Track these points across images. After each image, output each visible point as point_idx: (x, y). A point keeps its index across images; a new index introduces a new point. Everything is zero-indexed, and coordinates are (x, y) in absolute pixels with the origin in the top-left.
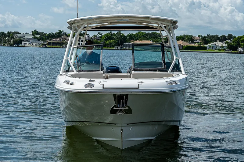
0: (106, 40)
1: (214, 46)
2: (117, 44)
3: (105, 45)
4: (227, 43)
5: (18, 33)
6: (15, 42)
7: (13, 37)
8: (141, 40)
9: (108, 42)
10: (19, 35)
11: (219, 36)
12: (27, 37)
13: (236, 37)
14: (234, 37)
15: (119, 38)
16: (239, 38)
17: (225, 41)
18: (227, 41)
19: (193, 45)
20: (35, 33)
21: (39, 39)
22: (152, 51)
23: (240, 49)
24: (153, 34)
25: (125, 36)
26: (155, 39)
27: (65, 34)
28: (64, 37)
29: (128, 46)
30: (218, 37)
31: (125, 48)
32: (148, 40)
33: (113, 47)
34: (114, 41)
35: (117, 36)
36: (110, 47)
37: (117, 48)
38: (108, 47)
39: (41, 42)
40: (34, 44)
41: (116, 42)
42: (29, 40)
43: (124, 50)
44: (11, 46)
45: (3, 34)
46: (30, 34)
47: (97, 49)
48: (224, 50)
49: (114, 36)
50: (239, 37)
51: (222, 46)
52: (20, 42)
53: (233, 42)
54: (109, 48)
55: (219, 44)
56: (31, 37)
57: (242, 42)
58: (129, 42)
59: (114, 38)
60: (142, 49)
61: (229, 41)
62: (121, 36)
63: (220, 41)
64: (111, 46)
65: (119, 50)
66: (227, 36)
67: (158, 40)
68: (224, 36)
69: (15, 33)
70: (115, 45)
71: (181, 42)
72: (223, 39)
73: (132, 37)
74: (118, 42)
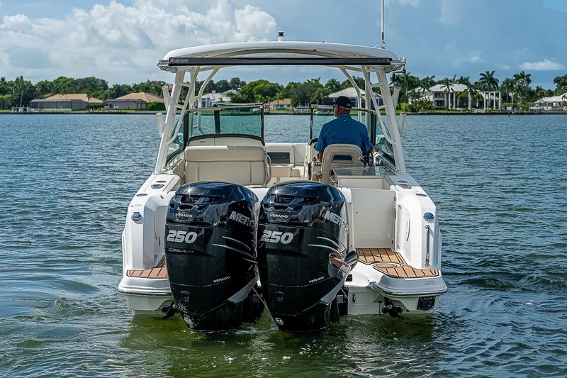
1: (206, 101)
2: (16, 103)
4: (231, 94)
8: (65, 92)
11: (215, 82)
13: (247, 83)
14: (243, 84)
15: (21, 90)
16: (253, 85)
17: (227, 92)
18: (230, 91)
22: (87, 113)
24: (89, 82)
25: (32, 87)
26: (92, 90)
29: (39, 105)
30: (213, 84)
31: (33, 110)
32: (78, 92)
33: (9, 108)
34: (10, 96)
35: (15, 87)
36: (4, 109)
37: (18, 110)
41: (15, 98)
43: (32, 113)
49: (10, 87)
50: (252, 83)
51: (222, 102)
53: (242, 93)
55: (215, 97)
57: (257, 93)
58: (41, 98)
59: (9, 90)
60: (67, 110)
61: (234, 92)
62: (24, 87)
63: (217, 92)
64: (4, 105)
65: (21, 113)
66: (229, 81)
67: (99, 93)
68: (225, 83)
70: (13, 105)
71: (142, 96)
72: (222, 87)
73: (46, 88)
74: (19, 100)
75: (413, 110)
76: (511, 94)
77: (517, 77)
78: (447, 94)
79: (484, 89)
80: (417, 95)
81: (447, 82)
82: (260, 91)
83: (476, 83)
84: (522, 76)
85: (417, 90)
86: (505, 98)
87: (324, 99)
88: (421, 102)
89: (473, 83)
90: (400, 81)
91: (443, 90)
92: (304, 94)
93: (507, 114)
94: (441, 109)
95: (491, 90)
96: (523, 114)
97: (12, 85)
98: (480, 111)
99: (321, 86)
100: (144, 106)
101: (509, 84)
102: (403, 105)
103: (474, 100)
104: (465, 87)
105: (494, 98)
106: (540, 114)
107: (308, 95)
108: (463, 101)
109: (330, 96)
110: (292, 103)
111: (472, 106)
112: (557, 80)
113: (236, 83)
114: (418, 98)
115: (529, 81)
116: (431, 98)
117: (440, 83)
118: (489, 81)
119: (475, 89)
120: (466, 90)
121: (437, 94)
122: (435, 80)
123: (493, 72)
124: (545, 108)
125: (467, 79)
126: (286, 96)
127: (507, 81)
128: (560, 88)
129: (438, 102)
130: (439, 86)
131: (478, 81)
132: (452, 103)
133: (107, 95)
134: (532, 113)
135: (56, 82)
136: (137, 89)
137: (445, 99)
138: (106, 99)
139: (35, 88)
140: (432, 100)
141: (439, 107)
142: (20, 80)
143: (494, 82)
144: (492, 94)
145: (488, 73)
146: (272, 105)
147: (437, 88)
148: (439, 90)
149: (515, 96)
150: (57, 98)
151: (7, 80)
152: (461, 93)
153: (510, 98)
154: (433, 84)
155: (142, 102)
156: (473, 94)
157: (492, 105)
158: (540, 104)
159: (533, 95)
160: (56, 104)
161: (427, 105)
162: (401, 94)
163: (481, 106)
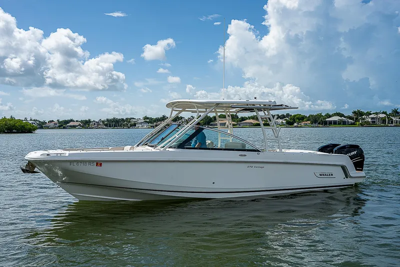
4: (286, 120)
5: (133, 119)
6: (131, 126)
7: (130, 122)
10: (134, 120)
12: (140, 121)
14: (291, 115)
16: (295, 116)
18: (285, 118)
20: (146, 118)
21: (148, 122)
23: (295, 124)
25: (211, 118)
26: (233, 119)
29: (213, 125)
31: (211, 126)
34: (203, 121)
39: (150, 124)
40: (145, 126)
42: (141, 123)
43: (211, 128)
44: (129, 128)
45: (123, 119)
46: (141, 119)
48: (284, 125)
51: (282, 123)
52: (135, 125)
53: (290, 119)
55: (280, 121)
56: (143, 121)
58: (214, 122)
61: (287, 119)
62: (208, 118)
63: (280, 119)
66: (285, 114)
67: (235, 120)
68: (283, 115)
69: (131, 118)
70: (204, 125)
71: (251, 121)
72: (282, 117)
74: (206, 123)
75: (362, 125)
78: (377, 118)
79: (394, 116)
80: (364, 119)
81: (377, 114)
82: (298, 118)
85: (363, 117)
88: (365, 122)
89: (388, 114)
90: (356, 113)
91: (375, 116)
92: (316, 119)
94: (374, 125)
95: (396, 116)
98: (391, 125)
99: (323, 116)
100: (252, 125)
102: (357, 123)
103: (389, 121)
104: (385, 115)
105: (398, 119)
108: (384, 121)
109: (327, 120)
110: (311, 123)
111: (388, 123)
113: (288, 115)
117: (373, 114)
118: (396, 112)
119: (389, 116)
120: (385, 117)
121: (372, 118)
123: (397, 109)
125: (386, 112)
126: (308, 120)
129: (373, 121)
130: (373, 115)
131: (391, 113)
132: (379, 122)
133: (238, 121)
136: (249, 118)
137: (376, 120)
140: (370, 121)
141: (373, 123)
143: (398, 113)
145: (395, 109)
146: (302, 124)
147: (372, 116)
150: (220, 122)
152: (383, 118)
154: (371, 114)
155: (252, 123)
156: (388, 118)
157: (397, 123)
161: (368, 123)
162: (356, 119)
163: (392, 123)
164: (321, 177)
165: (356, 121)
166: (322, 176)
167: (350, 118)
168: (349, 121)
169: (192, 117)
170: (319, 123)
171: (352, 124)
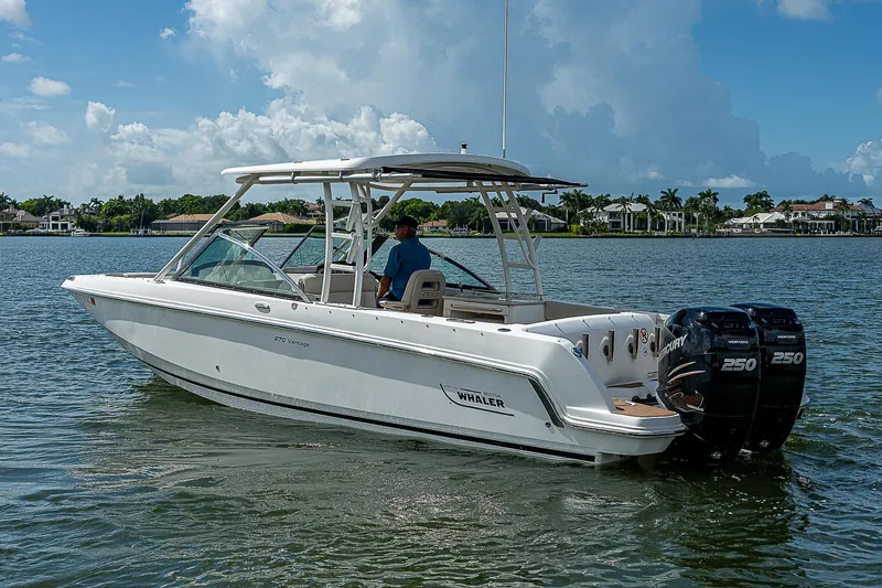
0: (111, 214)
2: (136, 224)
3: (108, 228)
8: (191, 213)
9: (114, 220)
13: (398, 202)
14: (394, 203)
15: (141, 210)
16: (405, 204)
19: (304, 221)
25: (154, 206)
27: (14, 203)
28: (11, 210)
29: (162, 226)
31: (154, 232)
32: (205, 212)
33: (128, 230)
34: (129, 216)
35: (134, 206)
36: (121, 231)
37: (138, 232)
38: (115, 231)
41: (135, 218)
43: (153, 236)
47: (91, 236)
49: (128, 206)
50: (403, 202)
54: (117, 233)
58: (164, 219)
59: (128, 209)
62: (144, 205)
64: (122, 227)
65: (141, 236)
66: (377, 200)
70: (133, 226)
71: (279, 216)
73: (170, 207)
74: (139, 220)
75: (585, 233)
76: (695, 215)
77: (703, 195)
78: (624, 215)
79: (666, 209)
80: (590, 216)
81: (623, 201)
82: (413, 211)
83: (656, 202)
84: (709, 194)
85: (589, 210)
86: (689, 219)
87: (485, 220)
88: (594, 224)
89: (652, 202)
90: (570, 200)
91: (619, 209)
92: (462, 214)
93: (691, 237)
94: (617, 231)
95: (673, 210)
96: (709, 237)
97: (131, 204)
98: (660, 233)
99: (481, 206)
100: (281, 229)
101: (694, 203)
102: (574, 227)
103: (654, 221)
104: (645, 207)
105: (676, 219)
106: (728, 237)
107: (466, 215)
108: (641, 222)
110: (449, 224)
111: (653, 228)
112: (747, 199)
113: (385, 201)
114: (591, 218)
115: (716, 200)
116: (606, 219)
117: (615, 201)
118: (671, 200)
119: (656, 208)
120: (645, 210)
121: (612, 214)
122: (611, 199)
123: (676, 190)
124: (734, 230)
125: (646, 198)
126: (441, 217)
127: (692, 200)
128: (751, 208)
129: (613, 223)
130: (615, 205)
131: (659, 199)
132: (629, 224)
133: (239, 216)
134: (720, 236)
135: (181, 200)
136: (273, 208)
137: (622, 220)
138: (237, 220)
139: (157, 207)
140: (606, 221)
141: (615, 229)
142: (140, 198)
143: (677, 201)
144: (674, 215)
145: (670, 190)
146: (426, 227)
147: (612, 208)
148: (613, 210)
149: (701, 217)
150: (183, 218)
151: (126, 198)
152: (639, 213)
153: (694, 219)
154: (608, 203)
155: (279, 223)
156: (652, 214)
157: (674, 227)
158: (728, 226)
159: (720, 216)
160: (181, 226)
161: (601, 227)
162: (571, 214)
163: (662, 228)
164: (463, 402)
165: (569, 223)
166: (467, 402)
167: (554, 212)
168: (554, 220)
169: (96, 201)
170: (472, 227)
171: (559, 230)
